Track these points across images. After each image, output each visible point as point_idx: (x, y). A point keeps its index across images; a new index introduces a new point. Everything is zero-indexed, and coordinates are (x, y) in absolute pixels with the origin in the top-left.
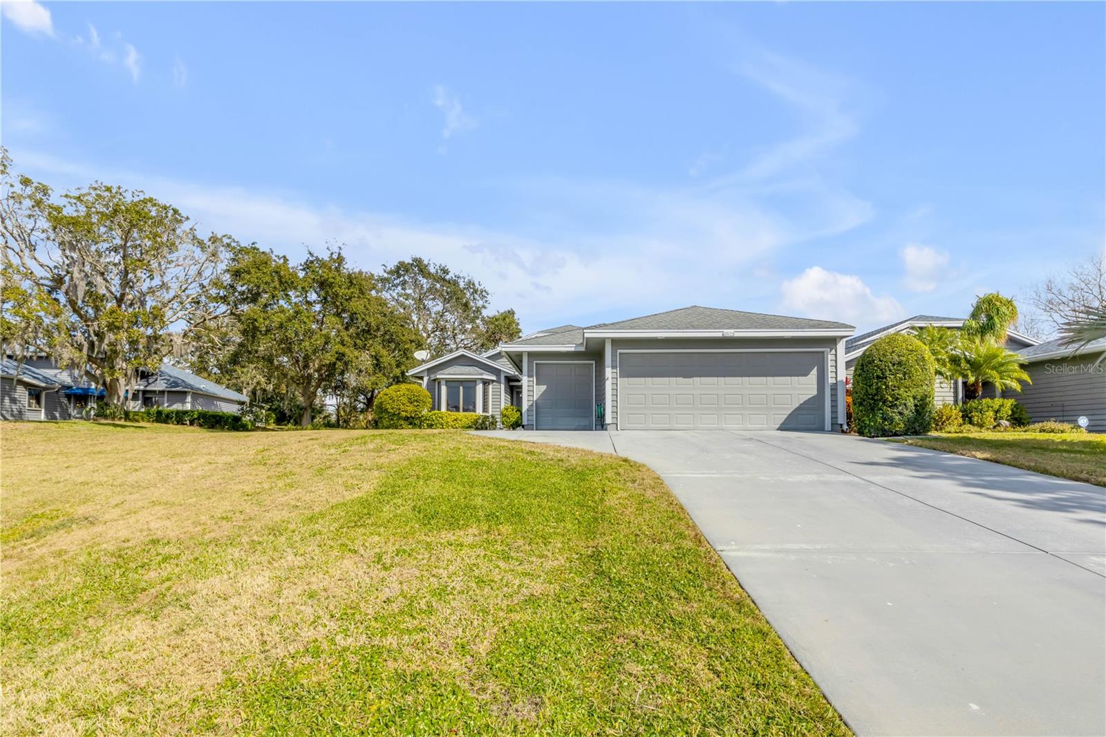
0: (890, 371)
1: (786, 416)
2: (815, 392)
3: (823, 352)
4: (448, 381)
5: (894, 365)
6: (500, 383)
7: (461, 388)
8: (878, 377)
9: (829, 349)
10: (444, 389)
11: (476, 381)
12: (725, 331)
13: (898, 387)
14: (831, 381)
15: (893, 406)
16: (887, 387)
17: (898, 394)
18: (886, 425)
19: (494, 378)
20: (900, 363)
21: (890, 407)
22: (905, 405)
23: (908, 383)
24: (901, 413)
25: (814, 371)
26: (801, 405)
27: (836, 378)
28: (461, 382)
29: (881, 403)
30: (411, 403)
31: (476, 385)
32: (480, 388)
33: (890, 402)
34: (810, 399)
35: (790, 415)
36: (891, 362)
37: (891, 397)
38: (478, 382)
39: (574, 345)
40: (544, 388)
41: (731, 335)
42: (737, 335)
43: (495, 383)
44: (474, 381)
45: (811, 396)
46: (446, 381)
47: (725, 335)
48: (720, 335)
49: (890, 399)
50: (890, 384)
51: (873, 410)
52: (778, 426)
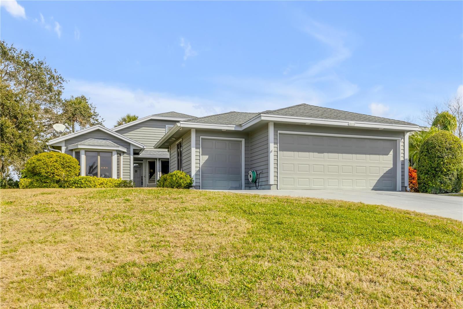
0: (445, 153)
1: (377, 181)
2: (392, 166)
3: (396, 140)
4: (87, 151)
5: (447, 149)
6: (129, 154)
7: (99, 157)
8: (439, 157)
9: (401, 138)
10: (83, 157)
11: (112, 152)
12: (350, 122)
13: (449, 163)
14: (402, 159)
15: (446, 175)
16: (444, 163)
17: (449, 168)
18: (442, 186)
19: (125, 150)
20: (450, 149)
21: (444, 175)
22: (453, 174)
23: (455, 161)
24: (450, 179)
25: (391, 153)
26: (384, 174)
27: (404, 157)
28: (99, 152)
29: (440, 173)
30: (64, 168)
31: (112, 156)
32: (115, 157)
33: (445, 172)
34: (389, 170)
35: (378, 180)
36: (446, 148)
37: (446, 169)
38: (114, 153)
39: (234, 126)
40: (206, 157)
41: (353, 125)
42: (357, 125)
43: (125, 155)
44: (110, 152)
45: (390, 168)
46: (86, 151)
47: (350, 125)
48: (346, 124)
49: (445, 170)
50: (446, 161)
51: (434, 177)
52: (372, 188)
